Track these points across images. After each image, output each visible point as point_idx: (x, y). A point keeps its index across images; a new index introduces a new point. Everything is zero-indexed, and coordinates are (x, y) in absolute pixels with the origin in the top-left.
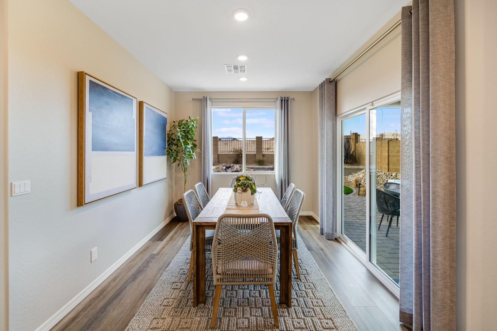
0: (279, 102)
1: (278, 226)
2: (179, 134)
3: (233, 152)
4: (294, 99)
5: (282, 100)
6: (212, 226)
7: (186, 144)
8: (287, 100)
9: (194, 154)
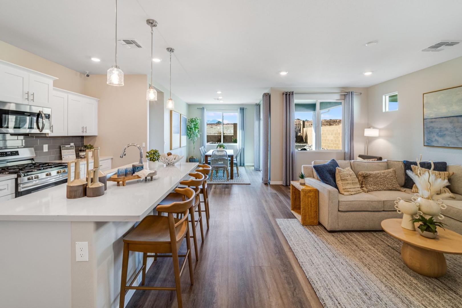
0: (239, 110)
1: (229, 156)
2: (192, 126)
3: (218, 134)
4: (246, 108)
5: (241, 109)
6: (210, 156)
7: (195, 130)
8: (243, 109)
9: (199, 135)
